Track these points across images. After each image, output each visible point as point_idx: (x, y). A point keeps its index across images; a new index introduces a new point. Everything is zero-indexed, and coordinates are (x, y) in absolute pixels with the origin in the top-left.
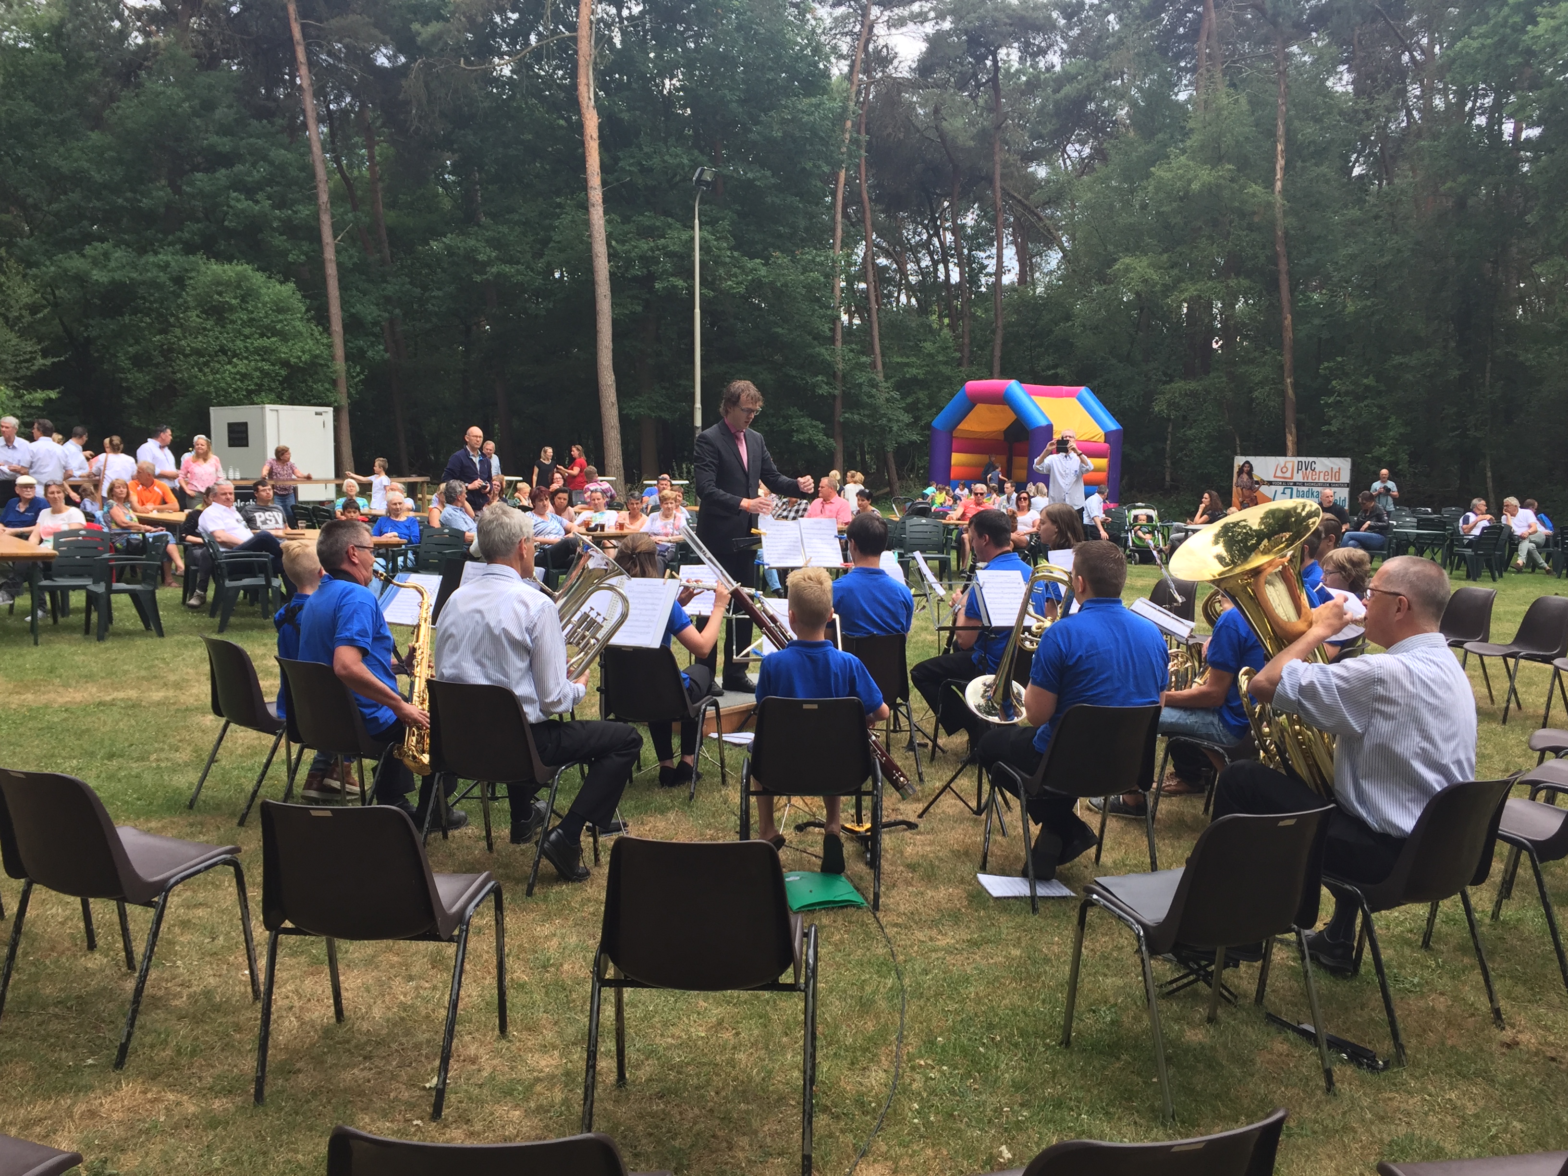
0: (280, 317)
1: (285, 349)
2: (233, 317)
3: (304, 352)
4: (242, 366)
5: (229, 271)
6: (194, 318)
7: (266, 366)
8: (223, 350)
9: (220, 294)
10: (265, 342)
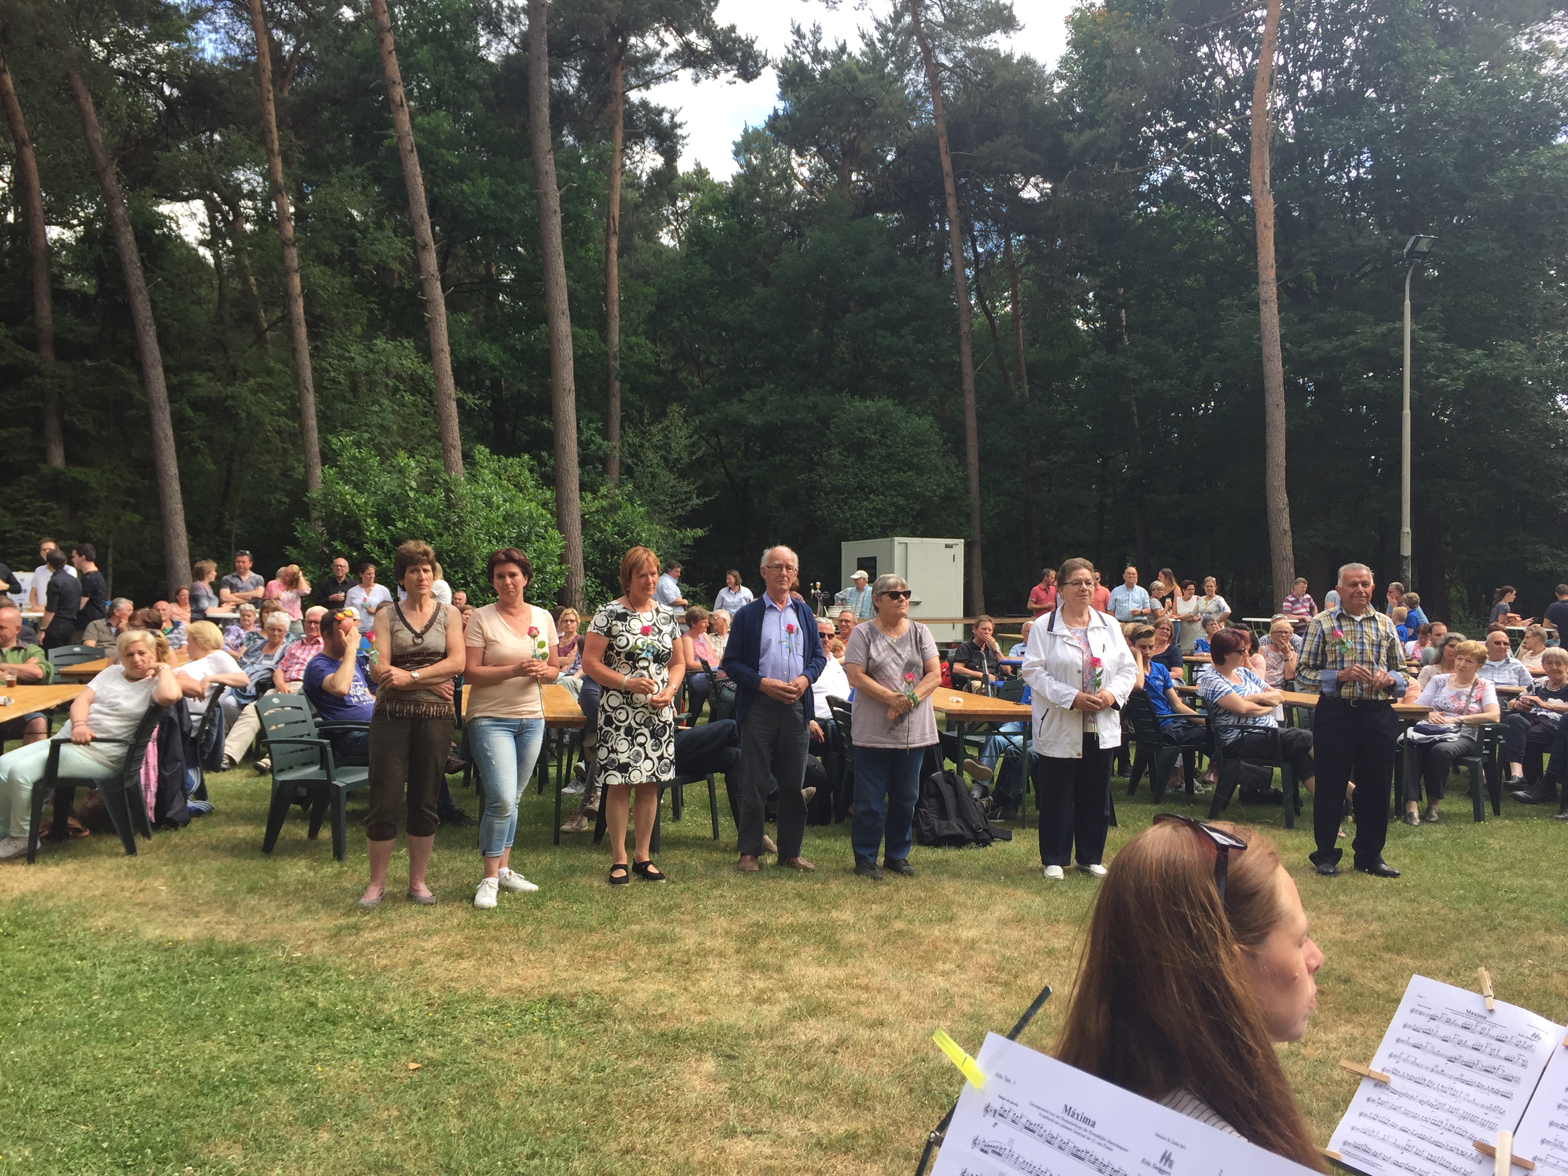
0: (918, 451)
1: (919, 483)
2: (872, 453)
3: (939, 486)
4: (878, 501)
5: (870, 406)
6: (836, 456)
7: (901, 502)
8: (861, 487)
9: (861, 430)
10: (903, 476)
